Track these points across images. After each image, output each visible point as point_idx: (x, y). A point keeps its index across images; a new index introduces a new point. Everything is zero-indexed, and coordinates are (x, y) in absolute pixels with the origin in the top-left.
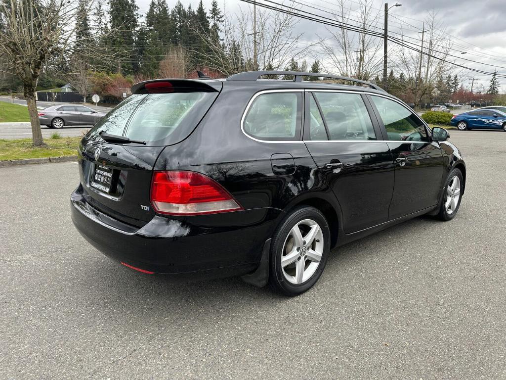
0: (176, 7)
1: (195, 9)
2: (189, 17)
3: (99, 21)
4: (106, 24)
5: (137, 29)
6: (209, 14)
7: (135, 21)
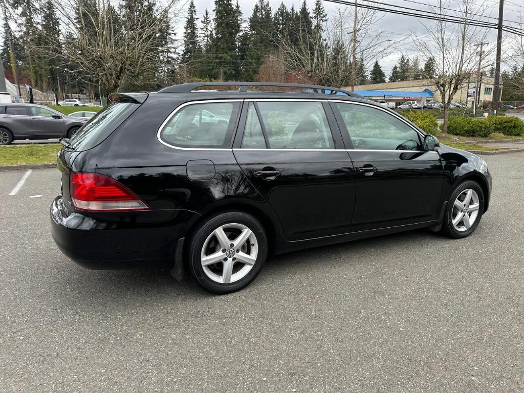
0: (279, 9)
1: (298, 10)
2: (291, 19)
3: (205, 29)
4: (211, 32)
5: (241, 34)
6: (312, 14)
7: (239, 26)
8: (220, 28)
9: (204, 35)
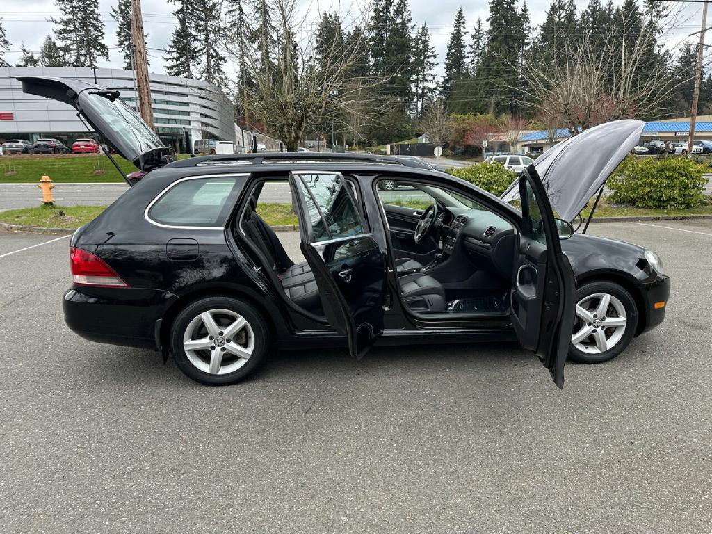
3: (475, 46)
4: (483, 49)
6: (642, 9)
7: (525, 36)
8: (495, 43)
9: (473, 54)
